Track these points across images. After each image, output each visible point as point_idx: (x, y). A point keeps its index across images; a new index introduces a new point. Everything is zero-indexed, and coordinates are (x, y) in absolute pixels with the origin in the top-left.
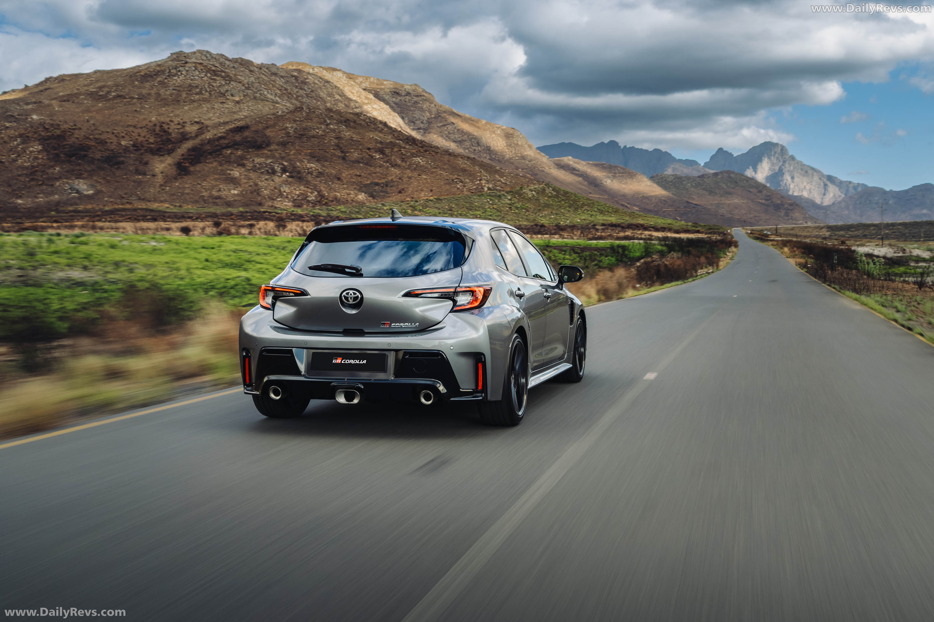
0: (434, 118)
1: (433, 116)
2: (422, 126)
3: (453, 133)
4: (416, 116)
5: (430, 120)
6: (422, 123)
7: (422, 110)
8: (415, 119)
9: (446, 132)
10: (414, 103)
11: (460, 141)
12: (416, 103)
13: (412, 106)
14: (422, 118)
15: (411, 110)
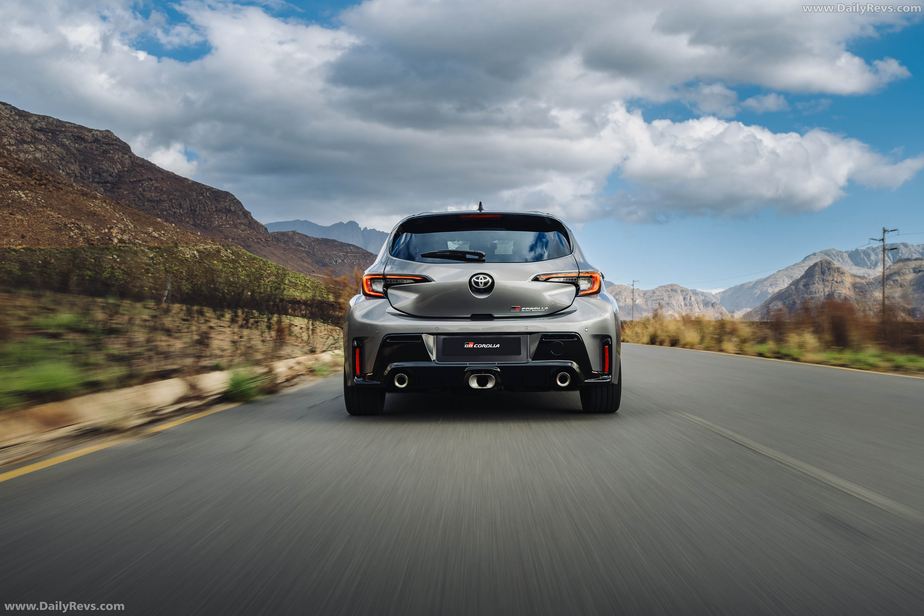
0: (127, 171)
1: (126, 169)
2: (110, 179)
3: (150, 191)
4: (104, 167)
5: (121, 174)
6: (111, 175)
7: (112, 161)
8: (101, 170)
9: (141, 189)
10: (103, 152)
11: (158, 201)
12: (106, 152)
13: (100, 155)
14: (111, 169)
15: (97, 160)
